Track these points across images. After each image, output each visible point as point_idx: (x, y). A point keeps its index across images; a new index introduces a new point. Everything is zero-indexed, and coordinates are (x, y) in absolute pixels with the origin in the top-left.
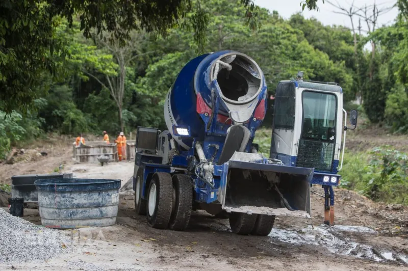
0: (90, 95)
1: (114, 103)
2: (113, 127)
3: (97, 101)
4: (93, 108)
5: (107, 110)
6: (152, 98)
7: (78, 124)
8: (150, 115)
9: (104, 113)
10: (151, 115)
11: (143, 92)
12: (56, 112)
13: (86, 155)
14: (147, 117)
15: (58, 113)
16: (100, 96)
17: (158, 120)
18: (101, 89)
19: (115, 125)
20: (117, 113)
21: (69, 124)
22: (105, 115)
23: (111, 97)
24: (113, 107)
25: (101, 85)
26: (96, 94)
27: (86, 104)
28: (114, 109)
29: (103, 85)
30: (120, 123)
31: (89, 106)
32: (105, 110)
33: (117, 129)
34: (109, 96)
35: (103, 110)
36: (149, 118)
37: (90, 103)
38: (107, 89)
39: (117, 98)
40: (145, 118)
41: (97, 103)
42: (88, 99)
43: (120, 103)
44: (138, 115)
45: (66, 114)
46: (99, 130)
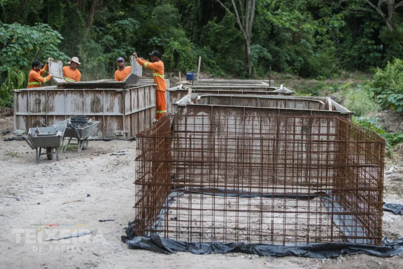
0: (210, 22)
1: (239, 33)
2: (238, 65)
3: (217, 31)
4: (212, 39)
5: (231, 42)
6: (294, 33)
7: (184, 58)
8: (289, 55)
9: (226, 46)
10: (292, 54)
11: (282, 24)
12: (154, 40)
13: (42, 113)
14: (286, 57)
15: (157, 41)
16: (222, 24)
17: (300, 61)
18: (224, 15)
19: (240, 63)
20: (243, 48)
21: (170, 57)
22: (228, 49)
23: (237, 26)
24: (238, 39)
25: (225, 9)
26: (217, 22)
27: (204, 34)
28: (240, 41)
29: (227, 9)
30: (247, 61)
31: (208, 36)
32: (227, 42)
33: (242, 68)
34: (234, 24)
35: (225, 42)
36: (289, 58)
37: (209, 33)
38: (232, 14)
39: (244, 28)
40: (284, 58)
41: (217, 33)
42: (207, 28)
43: (247, 35)
44: (275, 54)
45: (167, 43)
46: (217, 69)
